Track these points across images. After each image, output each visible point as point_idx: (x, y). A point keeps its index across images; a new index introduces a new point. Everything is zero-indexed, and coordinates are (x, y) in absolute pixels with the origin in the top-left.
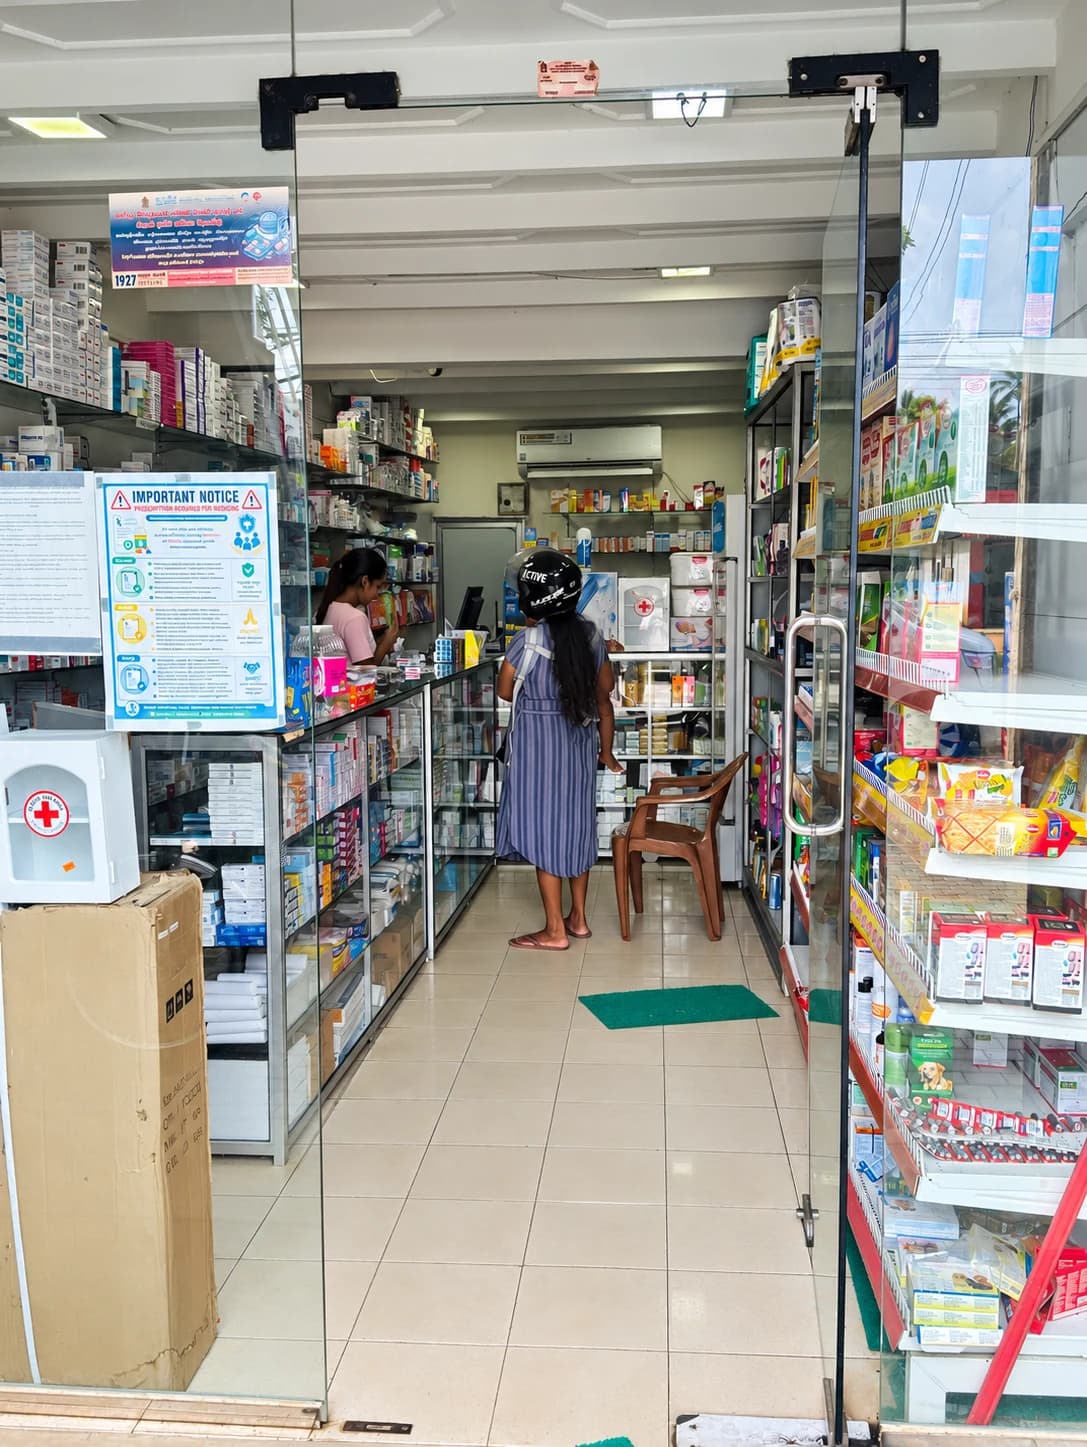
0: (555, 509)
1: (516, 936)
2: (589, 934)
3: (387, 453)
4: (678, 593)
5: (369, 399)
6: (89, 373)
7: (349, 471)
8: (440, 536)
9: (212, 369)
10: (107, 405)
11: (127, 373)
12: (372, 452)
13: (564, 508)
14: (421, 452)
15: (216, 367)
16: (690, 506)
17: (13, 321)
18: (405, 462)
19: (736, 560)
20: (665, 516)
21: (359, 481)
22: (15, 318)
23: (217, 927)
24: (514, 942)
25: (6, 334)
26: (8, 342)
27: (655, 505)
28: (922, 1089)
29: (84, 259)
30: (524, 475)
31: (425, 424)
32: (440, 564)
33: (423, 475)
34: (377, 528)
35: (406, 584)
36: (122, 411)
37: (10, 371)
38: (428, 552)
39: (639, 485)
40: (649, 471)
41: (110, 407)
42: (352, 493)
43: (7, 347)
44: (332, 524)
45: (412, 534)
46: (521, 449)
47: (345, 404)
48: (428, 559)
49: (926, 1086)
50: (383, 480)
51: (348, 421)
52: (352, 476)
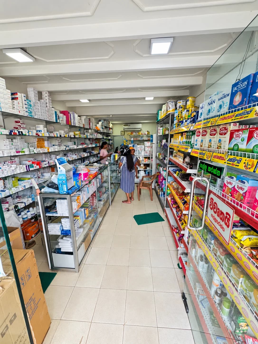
0: (128, 135)
1: (123, 201)
2: (134, 200)
3: (106, 127)
4: (145, 147)
5: (103, 120)
6: (49, 116)
7: (100, 130)
8: (114, 138)
9: (76, 116)
10: (54, 121)
11: (58, 116)
12: (104, 127)
13: (129, 134)
14: (111, 127)
15: (77, 115)
16: (145, 134)
17: (29, 105)
18: (108, 128)
19: (154, 143)
20: (142, 135)
21: (102, 131)
22: (29, 104)
23: (61, 231)
24: (123, 202)
25: (27, 107)
26: (28, 109)
27: (141, 134)
28: (240, 329)
29: (47, 95)
30: (124, 130)
31: (111, 123)
32: (114, 141)
33: (111, 130)
34: (105, 137)
35: (109, 144)
36: (58, 122)
37: (29, 115)
38: (112, 140)
39: (138, 131)
40: (140, 129)
41: (55, 121)
42: (101, 133)
43: (28, 110)
44: (98, 138)
45: (110, 138)
46: (124, 127)
47: (100, 121)
48: (112, 141)
49: (241, 328)
50: (105, 131)
51: (100, 123)
52: (101, 131)
